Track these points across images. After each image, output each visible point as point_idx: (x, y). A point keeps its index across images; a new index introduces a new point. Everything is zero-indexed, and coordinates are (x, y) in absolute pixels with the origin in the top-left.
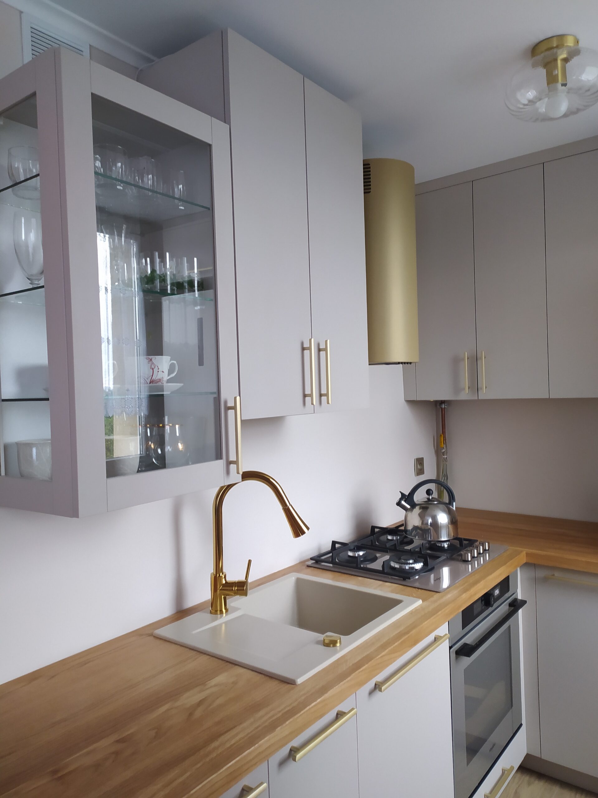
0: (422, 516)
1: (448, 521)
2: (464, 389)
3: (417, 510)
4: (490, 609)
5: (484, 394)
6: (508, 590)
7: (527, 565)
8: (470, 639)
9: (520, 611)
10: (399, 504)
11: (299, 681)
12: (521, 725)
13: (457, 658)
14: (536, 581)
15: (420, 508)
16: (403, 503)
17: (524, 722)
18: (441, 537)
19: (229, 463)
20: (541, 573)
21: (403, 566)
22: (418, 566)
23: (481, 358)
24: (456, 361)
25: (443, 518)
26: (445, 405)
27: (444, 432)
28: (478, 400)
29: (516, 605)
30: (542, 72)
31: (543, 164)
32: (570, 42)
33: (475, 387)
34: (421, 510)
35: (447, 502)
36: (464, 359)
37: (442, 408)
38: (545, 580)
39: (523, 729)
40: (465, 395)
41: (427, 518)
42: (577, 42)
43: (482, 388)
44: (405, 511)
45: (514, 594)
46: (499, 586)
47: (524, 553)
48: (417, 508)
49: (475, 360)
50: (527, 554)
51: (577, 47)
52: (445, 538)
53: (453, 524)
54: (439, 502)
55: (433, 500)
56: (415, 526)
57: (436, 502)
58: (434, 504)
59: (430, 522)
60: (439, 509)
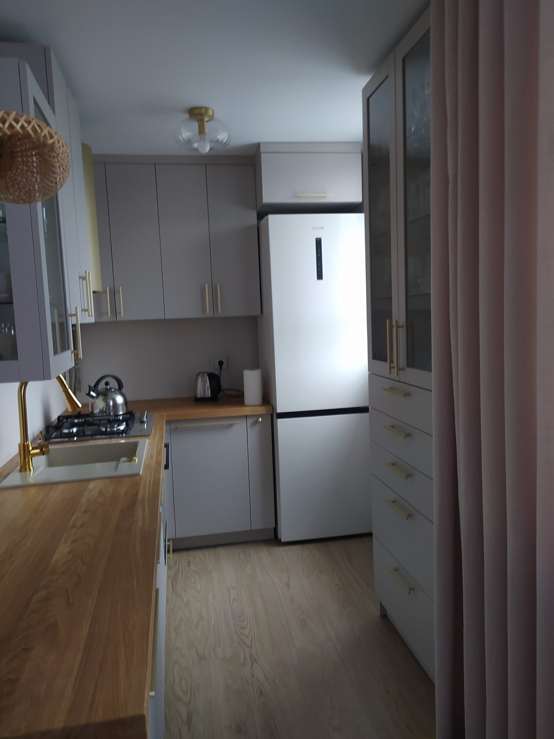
0: (106, 400)
1: (123, 401)
2: (107, 313)
3: (101, 397)
7: (166, 422)
10: (89, 394)
14: (171, 432)
16: (93, 393)
18: (119, 412)
20: (173, 426)
21: (113, 429)
23: (119, 291)
25: (120, 399)
28: (118, 322)
30: (196, 124)
32: (210, 113)
33: (115, 312)
34: (103, 396)
35: (117, 388)
36: (106, 292)
38: (176, 430)
40: (108, 318)
41: (109, 401)
42: (214, 113)
44: (92, 399)
47: (165, 414)
48: (101, 395)
49: (113, 292)
50: (167, 416)
51: (213, 116)
52: (121, 413)
53: (126, 402)
54: (115, 390)
55: (111, 389)
56: (100, 409)
57: (113, 390)
58: (112, 391)
59: (111, 403)
60: (116, 394)
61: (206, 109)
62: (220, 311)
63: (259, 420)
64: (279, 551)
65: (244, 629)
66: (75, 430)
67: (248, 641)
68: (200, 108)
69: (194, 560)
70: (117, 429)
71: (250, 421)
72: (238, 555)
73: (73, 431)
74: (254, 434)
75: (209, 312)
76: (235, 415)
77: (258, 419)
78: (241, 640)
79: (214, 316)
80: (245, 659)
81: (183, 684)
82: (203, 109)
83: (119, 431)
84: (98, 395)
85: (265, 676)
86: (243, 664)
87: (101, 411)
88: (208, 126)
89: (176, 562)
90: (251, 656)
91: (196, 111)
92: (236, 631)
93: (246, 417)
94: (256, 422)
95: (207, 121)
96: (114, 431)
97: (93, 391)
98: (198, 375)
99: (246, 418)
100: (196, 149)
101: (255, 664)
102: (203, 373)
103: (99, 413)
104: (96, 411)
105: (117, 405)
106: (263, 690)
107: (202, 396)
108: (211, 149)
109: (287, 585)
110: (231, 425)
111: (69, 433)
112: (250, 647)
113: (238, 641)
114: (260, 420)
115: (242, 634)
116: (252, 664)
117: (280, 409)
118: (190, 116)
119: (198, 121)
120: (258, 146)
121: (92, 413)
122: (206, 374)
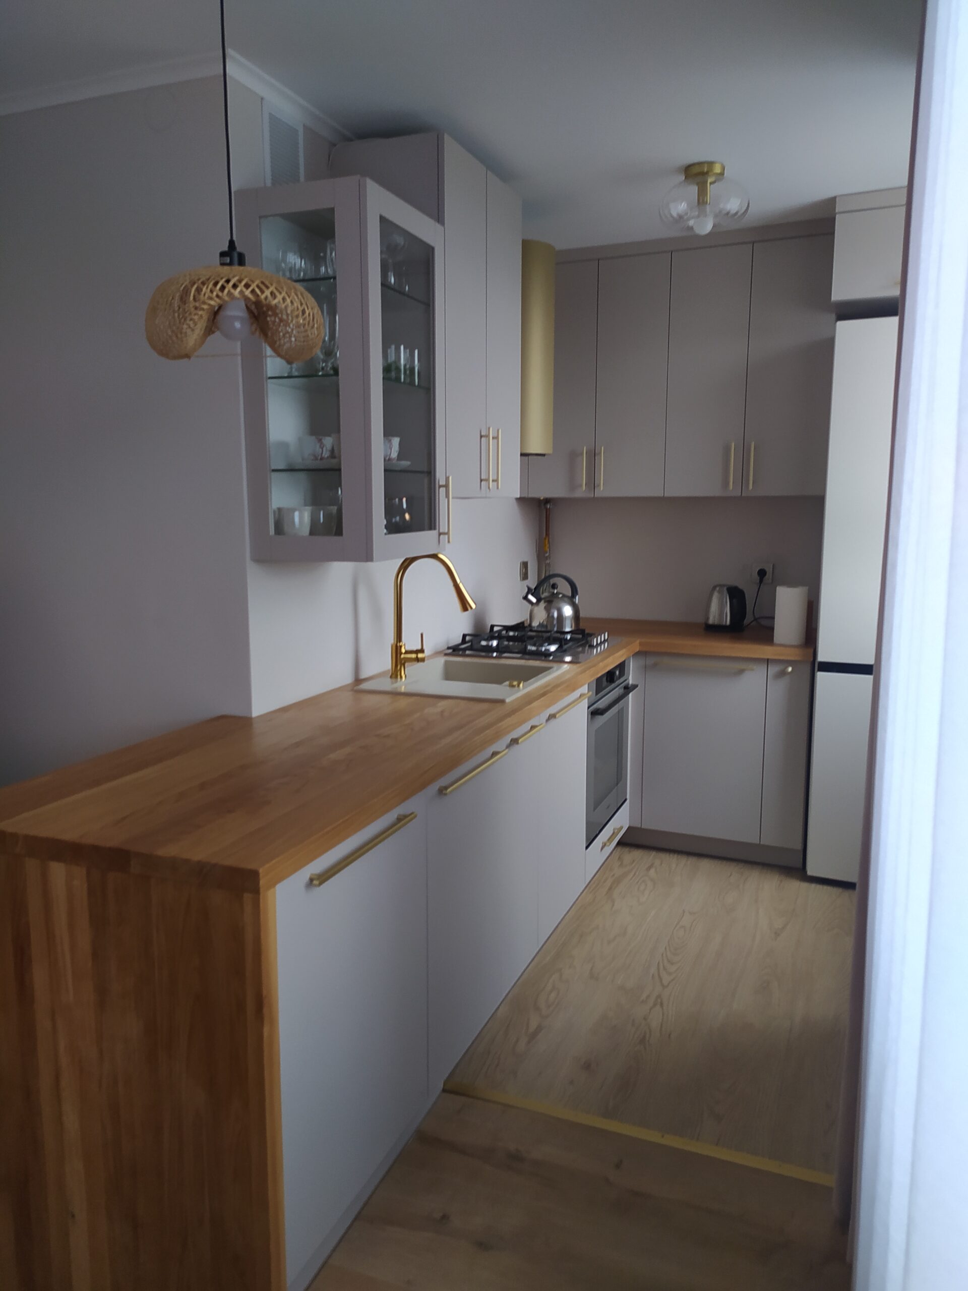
0: (548, 609)
1: (573, 614)
2: (581, 486)
3: (542, 605)
4: (613, 685)
5: (602, 491)
6: (624, 675)
7: (637, 654)
8: (601, 704)
9: (630, 695)
10: (526, 598)
11: (508, 700)
12: (626, 800)
13: (592, 718)
14: (646, 668)
15: (545, 602)
16: (530, 597)
17: (628, 797)
18: (565, 628)
19: (440, 534)
20: (650, 661)
21: (540, 648)
22: (553, 648)
23: (600, 453)
24: (573, 456)
25: (568, 611)
26: (550, 505)
27: (547, 534)
28: (595, 499)
29: (628, 689)
30: (694, 189)
31: (671, 252)
32: (717, 169)
33: (592, 483)
34: (546, 604)
35: (570, 594)
36: (582, 454)
37: (547, 509)
38: (655, 666)
39: (628, 801)
40: (582, 492)
41: (552, 610)
42: (723, 168)
43: (599, 485)
44: (530, 606)
45: (626, 680)
46: (619, 669)
47: (638, 641)
48: (542, 602)
49: (593, 455)
50: (641, 644)
51: (722, 174)
52: (568, 629)
53: (576, 616)
54: (564, 596)
55: (558, 593)
56: (540, 623)
57: (560, 596)
58: (559, 598)
59: (556, 615)
60: (565, 602)
61: (711, 164)
62: (751, 487)
63: (788, 670)
64: (795, 886)
65: (672, 964)
66: (495, 643)
67: (666, 979)
68: (700, 164)
69: (661, 864)
70: (545, 650)
71: (774, 669)
72: (729, 874)
73: (492, 645)
74: (778, 691)
75: (733, 489)
76: (746, 656)
77: (787, 667)
78: (659, 975)
79: (743, 495)
80: (648, 997)
81: (553, 995)
82: (706, 165)
83: (547, 652)
84: (539, 600)
85: (662, 1025)
86: (643, 1002)
87: (541, 625)
88: (712, 190)
89: (634, 861)
90: (659, 996)
91: (696, 170)
92: (659, 963)
93: (768, 661)
94: (783, 673)
95: (711, 183)
96: (542, 651)
97: (532, 595)
98: (714, 588)
99: (766, 663)
100: (691, 228)
101: (658, 1007)
102: (721, 586)
103: (538, 626)
104: (535, 624)
105: (563, 618)
106: (648, 1036)
107: (716, 622)
108: (714, 226)
109: (776, 933)
110: (741, 672)
111: (487, 646)
112: (664, 987)
113: (653, 975)
114: (790, 669)
115: (665, 968)
116: (655, 1005)
117: (823, 656)
118: (685, 178)
119: (698, 184)
120: (831, 202)
121: (530, 625)
122: (725, 589)
